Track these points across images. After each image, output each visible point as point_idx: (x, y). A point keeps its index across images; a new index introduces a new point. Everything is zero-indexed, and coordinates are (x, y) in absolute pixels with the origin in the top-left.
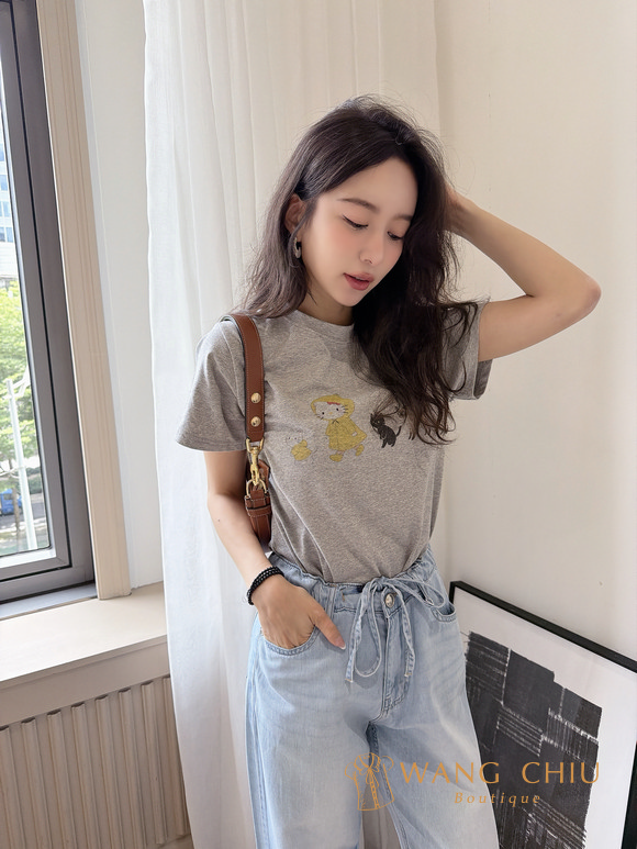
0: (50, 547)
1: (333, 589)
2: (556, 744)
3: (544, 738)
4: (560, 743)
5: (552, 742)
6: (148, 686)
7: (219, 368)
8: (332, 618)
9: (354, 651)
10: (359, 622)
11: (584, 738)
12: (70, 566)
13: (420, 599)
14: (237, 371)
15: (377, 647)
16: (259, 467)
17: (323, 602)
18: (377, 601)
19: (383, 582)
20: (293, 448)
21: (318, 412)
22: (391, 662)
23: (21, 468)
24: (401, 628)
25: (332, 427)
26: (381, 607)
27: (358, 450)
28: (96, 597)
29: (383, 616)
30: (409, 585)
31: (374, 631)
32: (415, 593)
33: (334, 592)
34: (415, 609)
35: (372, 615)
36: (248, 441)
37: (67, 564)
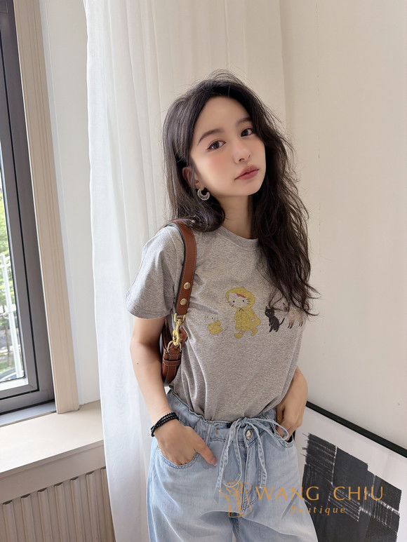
0: (24, 377)
1: (210, 425)
2: (370, 514)
3: (361, 509)
4: (373, 514)
5: (367, 512)
6: (91, 475)
7: (167, 262)
8: (208, 445)
9: (223, 470)
10: (227, 450)
11: (390, 510)
12: (38, 390)
13: (271, 434)
14: (179, 266)
15: (238, 466)
16: (180, 332)
17: (203, 435)
18: (240, 435)
19: (246, 421)
20: (209, 325)
21: (230, 300)
22: (249, 477)
23: (10, 312)
24: (257, 453)
25: (239, 313)
26: (243, 439)
27: (254, 332)
28: (56, 412)
29: (244, 446)
30: (264, 423)
31: (237, 455)
32: (267, 429)
33: (211, 427)
34: (267, 441)
35: (236, 445)
36: (176, 314)
37: (36, 388)
